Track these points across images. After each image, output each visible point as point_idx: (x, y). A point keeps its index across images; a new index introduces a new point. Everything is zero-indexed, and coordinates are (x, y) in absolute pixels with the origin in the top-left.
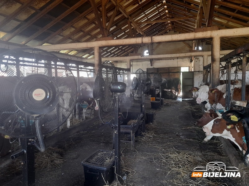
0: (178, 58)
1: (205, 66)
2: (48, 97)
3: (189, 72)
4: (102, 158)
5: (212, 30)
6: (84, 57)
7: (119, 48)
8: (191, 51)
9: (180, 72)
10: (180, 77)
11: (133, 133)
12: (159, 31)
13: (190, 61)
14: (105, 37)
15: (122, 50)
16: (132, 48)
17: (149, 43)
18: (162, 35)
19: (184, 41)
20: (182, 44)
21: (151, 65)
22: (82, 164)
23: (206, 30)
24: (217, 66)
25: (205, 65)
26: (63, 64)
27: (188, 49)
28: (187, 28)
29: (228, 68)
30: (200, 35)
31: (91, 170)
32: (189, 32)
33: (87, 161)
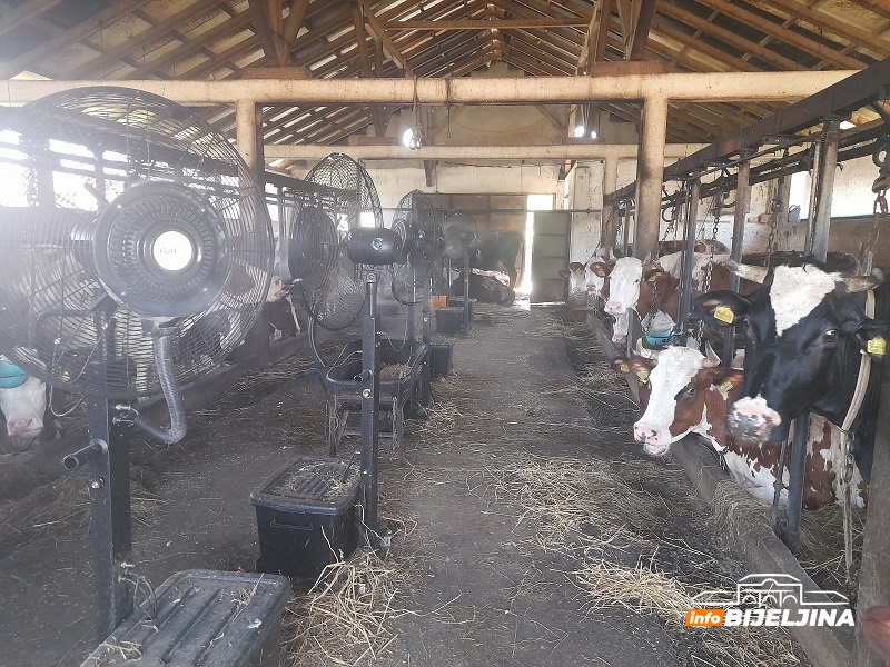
0: (523, 161)
1: (609, 192)
2: (199, 258)
3: (555, 212)
4: (317, 480)
5: (643, 72)
6: (180, 137)
7: (312, 112)
8: (564, 138)
9: (523, 211)
10: (524, 228)
11: (399, 404)
12: (459, 63)
13: (557, 174)
14: (278, 66)
15: (326, 121)
16: (363, 116)
17: (439, 102)
18: (468, 75)
19: (541, 103)
20: (535, 116)
21: (429, 184)
22: (252, 500)
23: (626, 73)
24: (653, 192)
25: (610, 190)
26: (123, 158)
27: (551, 131)
28: (554, 58)
29: (690, 200)
30: (607, 86)
31: (286, 517)
32: (562, 75)
33: (267, 490)
